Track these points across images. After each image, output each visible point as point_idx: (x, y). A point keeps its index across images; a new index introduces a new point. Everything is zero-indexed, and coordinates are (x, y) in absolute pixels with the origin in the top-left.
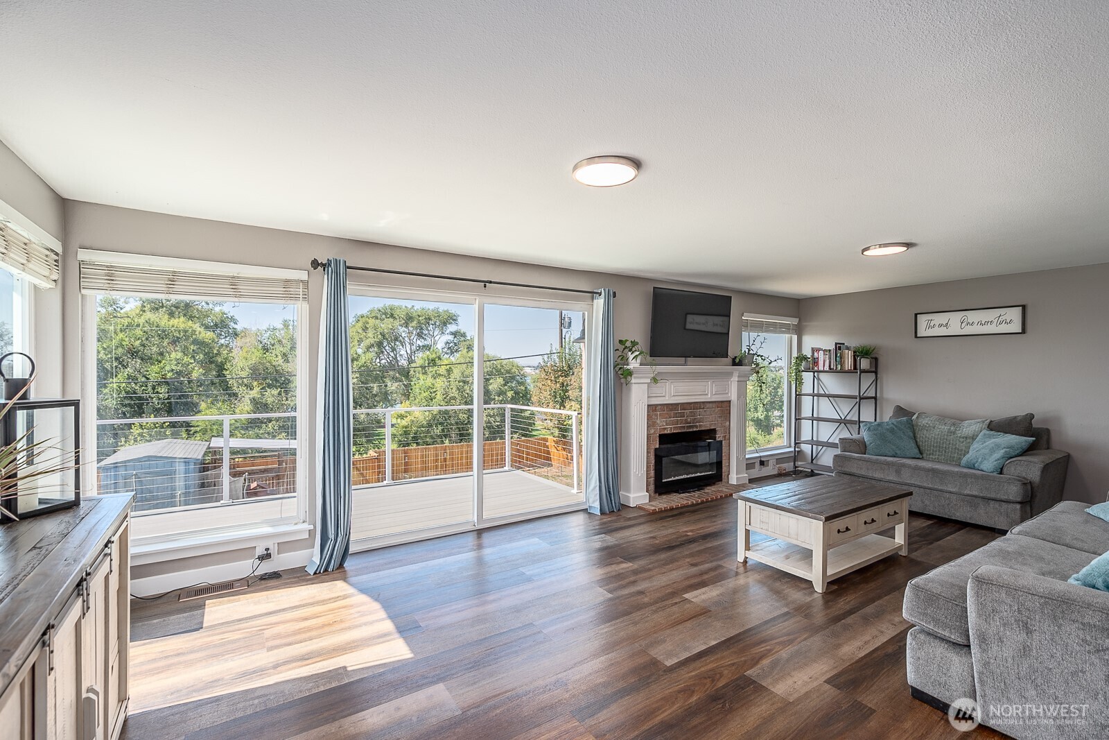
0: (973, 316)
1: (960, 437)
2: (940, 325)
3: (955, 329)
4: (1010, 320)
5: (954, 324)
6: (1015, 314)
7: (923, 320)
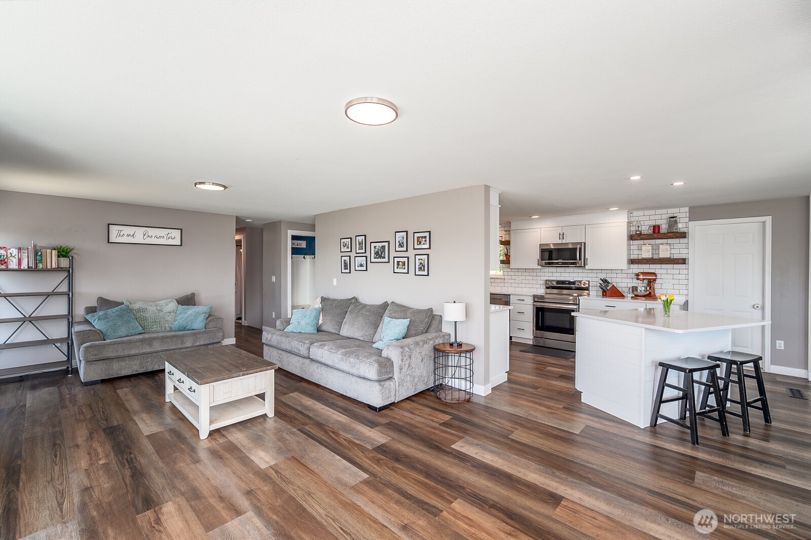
0: (151, 232)
1: (166, 313)
2: (128, 235)
3: (139, 239)
4: (174, 237)
5: (139, 235)
6: (176, 234)
7: (114, 230)
